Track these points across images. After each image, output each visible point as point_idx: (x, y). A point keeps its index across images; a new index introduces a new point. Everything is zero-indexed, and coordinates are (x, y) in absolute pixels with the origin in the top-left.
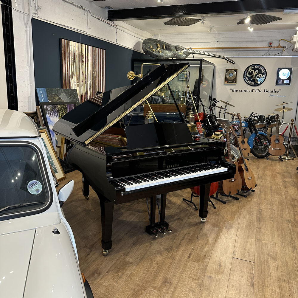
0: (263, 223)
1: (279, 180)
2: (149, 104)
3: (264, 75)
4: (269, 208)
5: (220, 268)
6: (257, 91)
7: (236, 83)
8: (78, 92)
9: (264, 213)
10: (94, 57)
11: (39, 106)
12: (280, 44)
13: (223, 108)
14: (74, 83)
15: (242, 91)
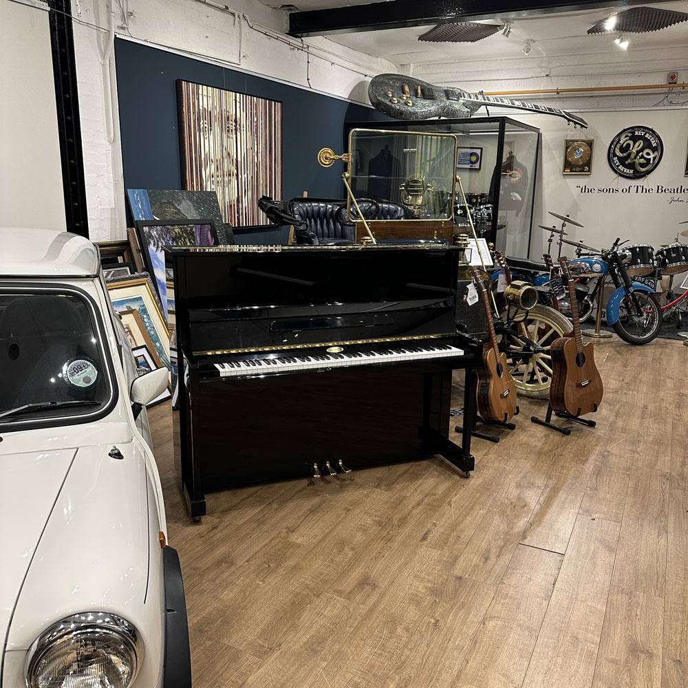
0: (605, 479)
1: (668, 391)
4: (628, 448)
5: (486, 561)
6: (640, 189)
7: (590, 171)
8: (219, 197)
9: (612, 459)
10: (255, 120)
14: (209, 178)
15: (605, 190)
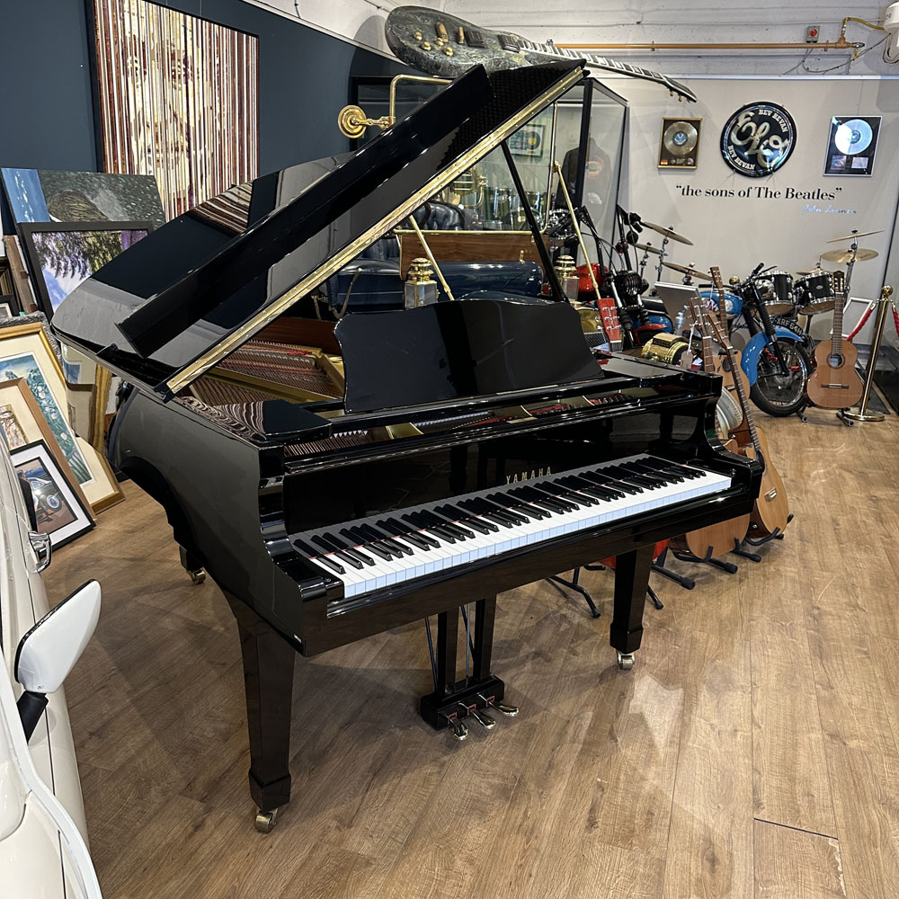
0: (835, 665)
1: (853, 492)
2: (420, 232)
3: (786, 141)
4: (842, 600)
6: (763, 192)
7: (694, 164)
8: (161, 186)
9: (830, 622)
11: (16, 237)
12: (843, 34)
13: (654, 252)
14: (144, 154)
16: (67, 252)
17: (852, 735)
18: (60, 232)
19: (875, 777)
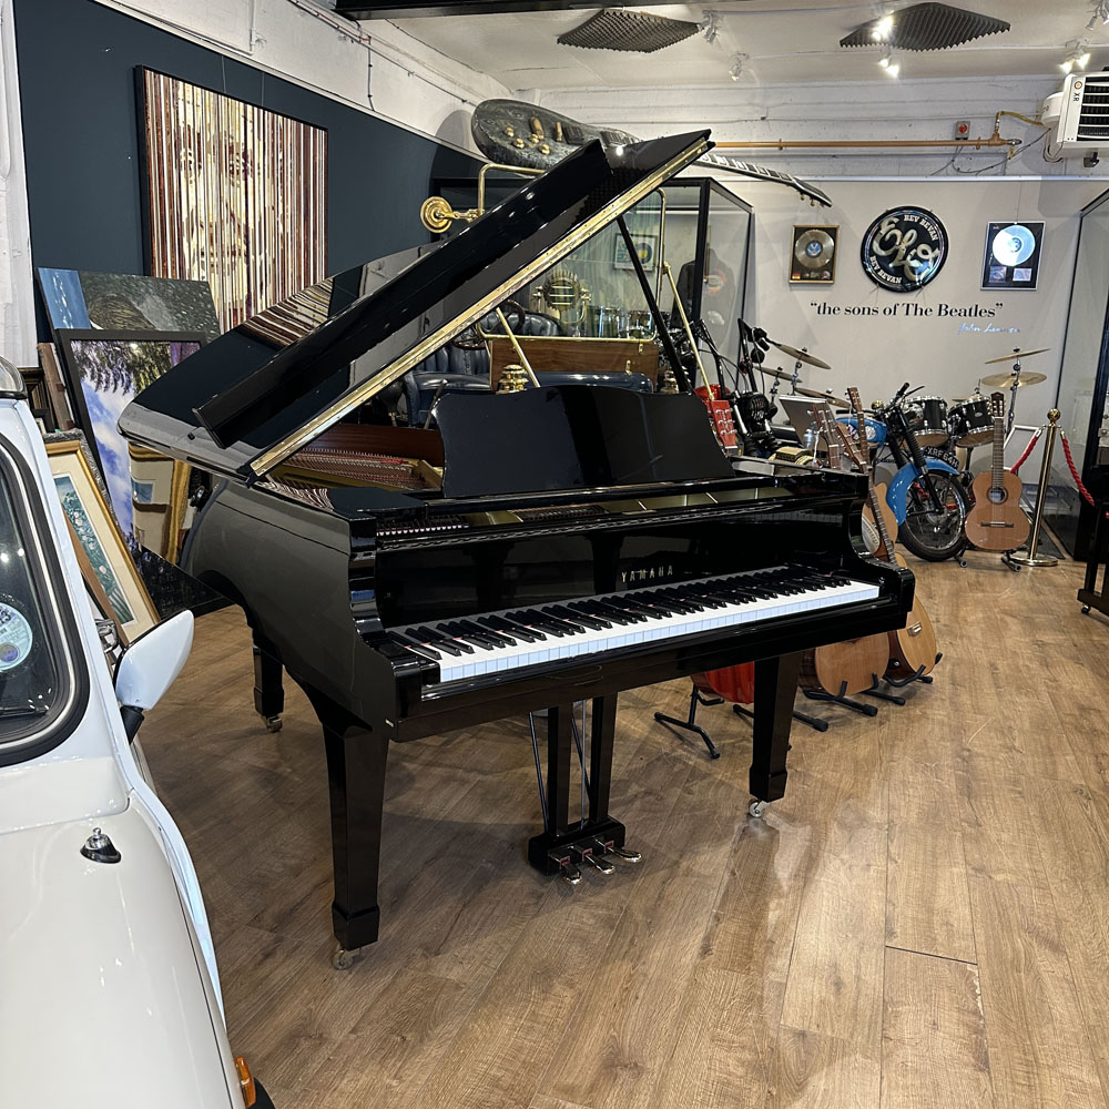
0: (984, 804)
1: (1015, 637)
3: (937, 251)
4: (997, 742)
5: (838, 989)
6: (912, 309)
7: (831, 278)
8: (215, 293)
9: (981, 763)
10: (280, 157)
11: (52, 344)
12: (996, 130)
13: (786, 378)
14: (196, 257)
15: (856, 311)
16: (109, 364)
17: (999, 869)
18: (102, 341)
19: (1022, 908)
